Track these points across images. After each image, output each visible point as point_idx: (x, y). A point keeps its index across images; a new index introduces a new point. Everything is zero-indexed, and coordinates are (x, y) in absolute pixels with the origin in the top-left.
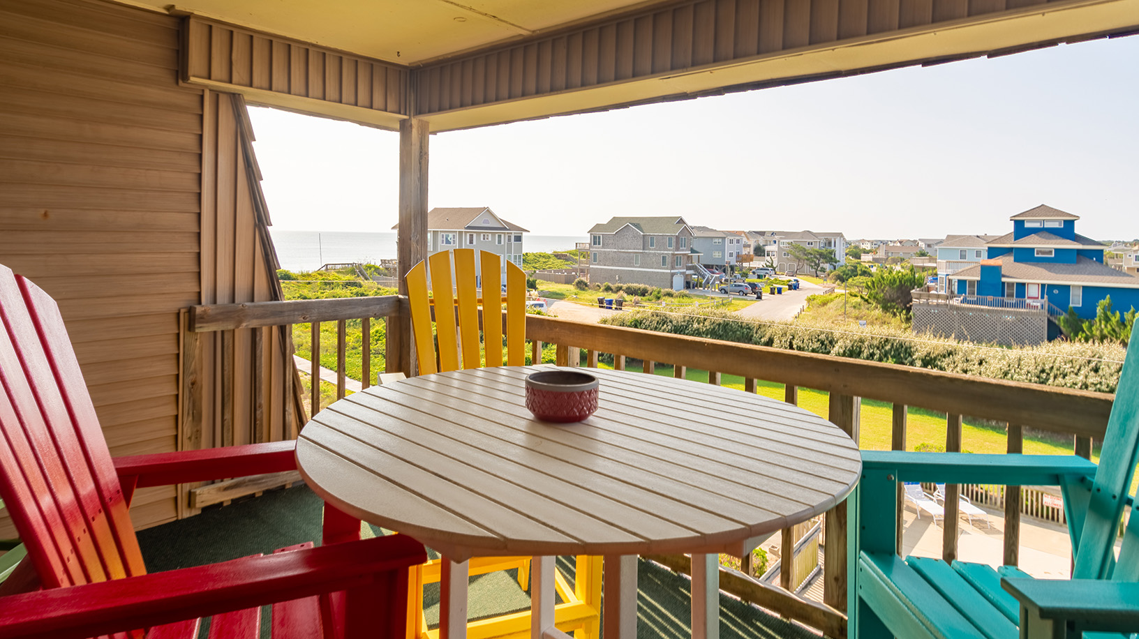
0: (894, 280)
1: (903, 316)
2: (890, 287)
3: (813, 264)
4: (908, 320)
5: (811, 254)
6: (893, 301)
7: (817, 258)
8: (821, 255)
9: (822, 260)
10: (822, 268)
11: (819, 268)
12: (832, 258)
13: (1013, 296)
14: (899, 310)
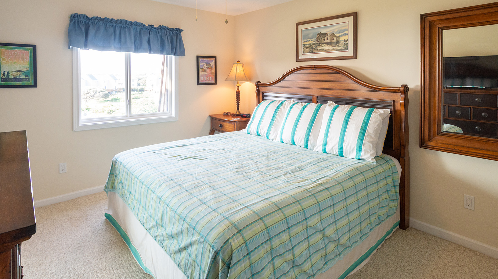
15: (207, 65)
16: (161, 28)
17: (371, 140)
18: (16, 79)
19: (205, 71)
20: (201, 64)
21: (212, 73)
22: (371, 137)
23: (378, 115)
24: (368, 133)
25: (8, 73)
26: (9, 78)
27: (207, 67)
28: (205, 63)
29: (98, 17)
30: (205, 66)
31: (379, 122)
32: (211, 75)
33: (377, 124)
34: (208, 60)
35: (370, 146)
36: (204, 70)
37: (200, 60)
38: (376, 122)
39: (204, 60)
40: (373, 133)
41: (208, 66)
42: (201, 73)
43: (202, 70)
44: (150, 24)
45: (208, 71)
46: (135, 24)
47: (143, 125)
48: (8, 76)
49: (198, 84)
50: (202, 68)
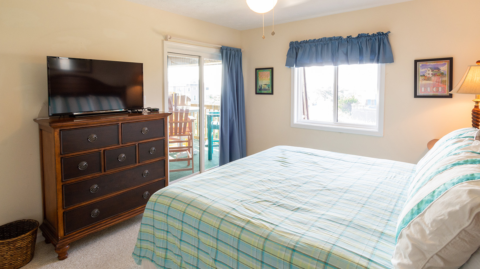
0: (346, 100)
1: (349, 114)
2: (345, 103)
3: (324, 96)
4: (351, 114)
5: (323, 92)
6: (346, 108)
7: (325, 93)
8: (327, 92)
9: (327, 94)
10: (327, 97)
11: (326, 97)
12: (331, 93)
13: (373, 104)
14: (348, 111)
15: (432, 71)
16: (360, 36)
17: (418, 236)
18: (265, 90)
19: (429, 79)
20: (421, 70)
21: (444, 81)
22: (422, 231)
23: (465, 190)
24: (422, 219)
25: (261, 86)
26: (262, 89)
27: (432, 74)
28: (429, 69)
29: (305, 40)
30: (428, 72)
31: (457, 207)
32: (440, 84)
33: (450, 209)
34: (435, 63)
35: (407, 248)
36: (426, 78)
37: (421, 65)
38: (449, 204)
39: (428, 64)
40: (430, 226)
41: (435, 72)
42: (421, 82)
43: (423, 78)
44: (349, 35)
45: (434, 78)
46: (333, 39)
47: (343, 133)
48: (261, 87)
49: (416, 96)
50: (424, 76)
